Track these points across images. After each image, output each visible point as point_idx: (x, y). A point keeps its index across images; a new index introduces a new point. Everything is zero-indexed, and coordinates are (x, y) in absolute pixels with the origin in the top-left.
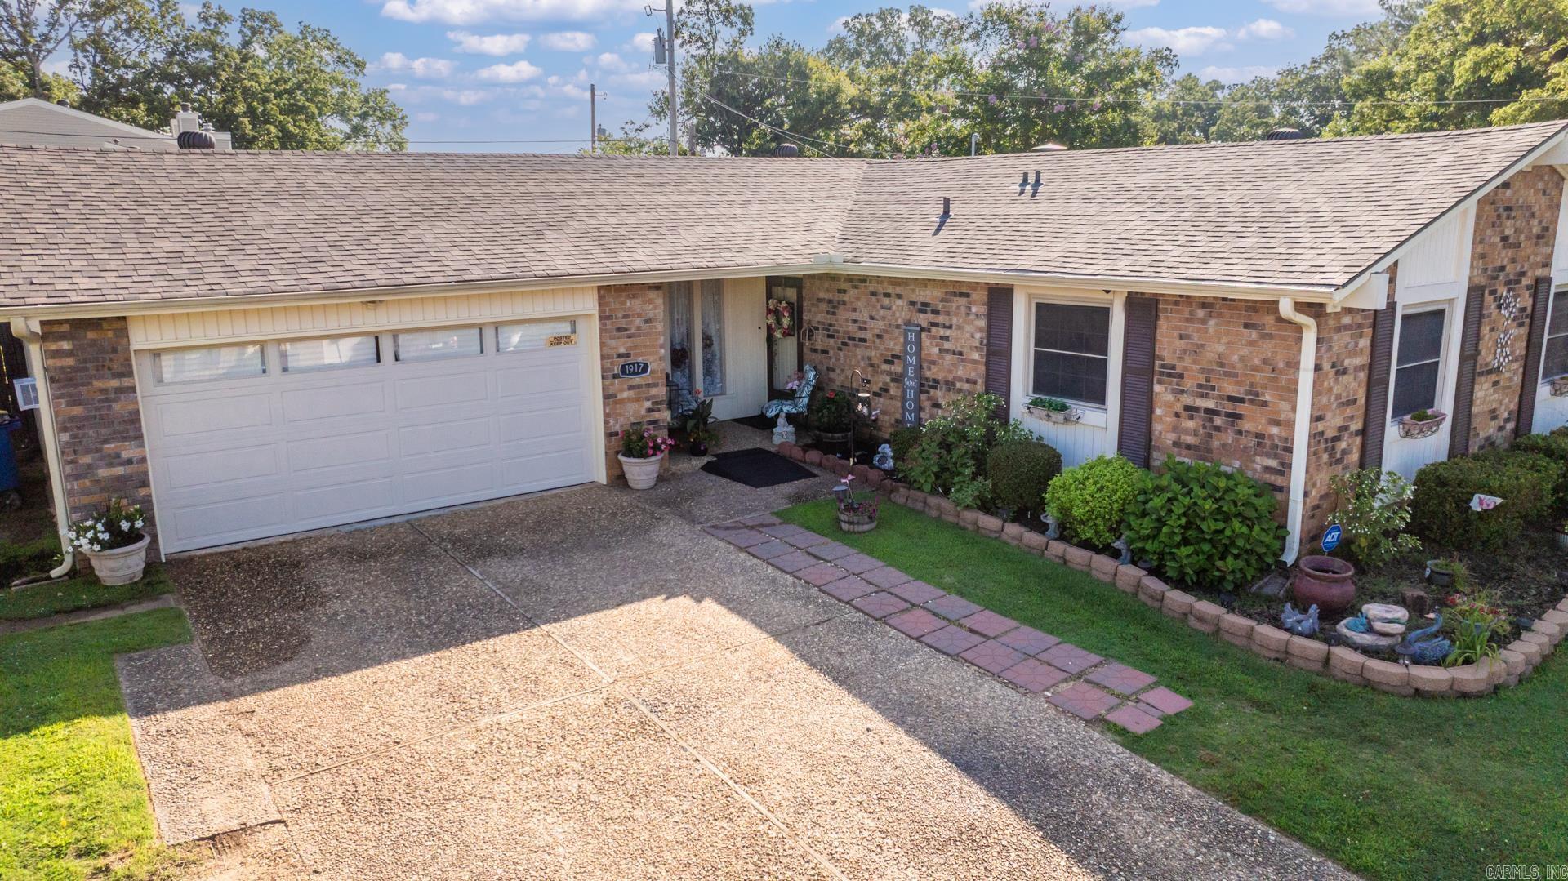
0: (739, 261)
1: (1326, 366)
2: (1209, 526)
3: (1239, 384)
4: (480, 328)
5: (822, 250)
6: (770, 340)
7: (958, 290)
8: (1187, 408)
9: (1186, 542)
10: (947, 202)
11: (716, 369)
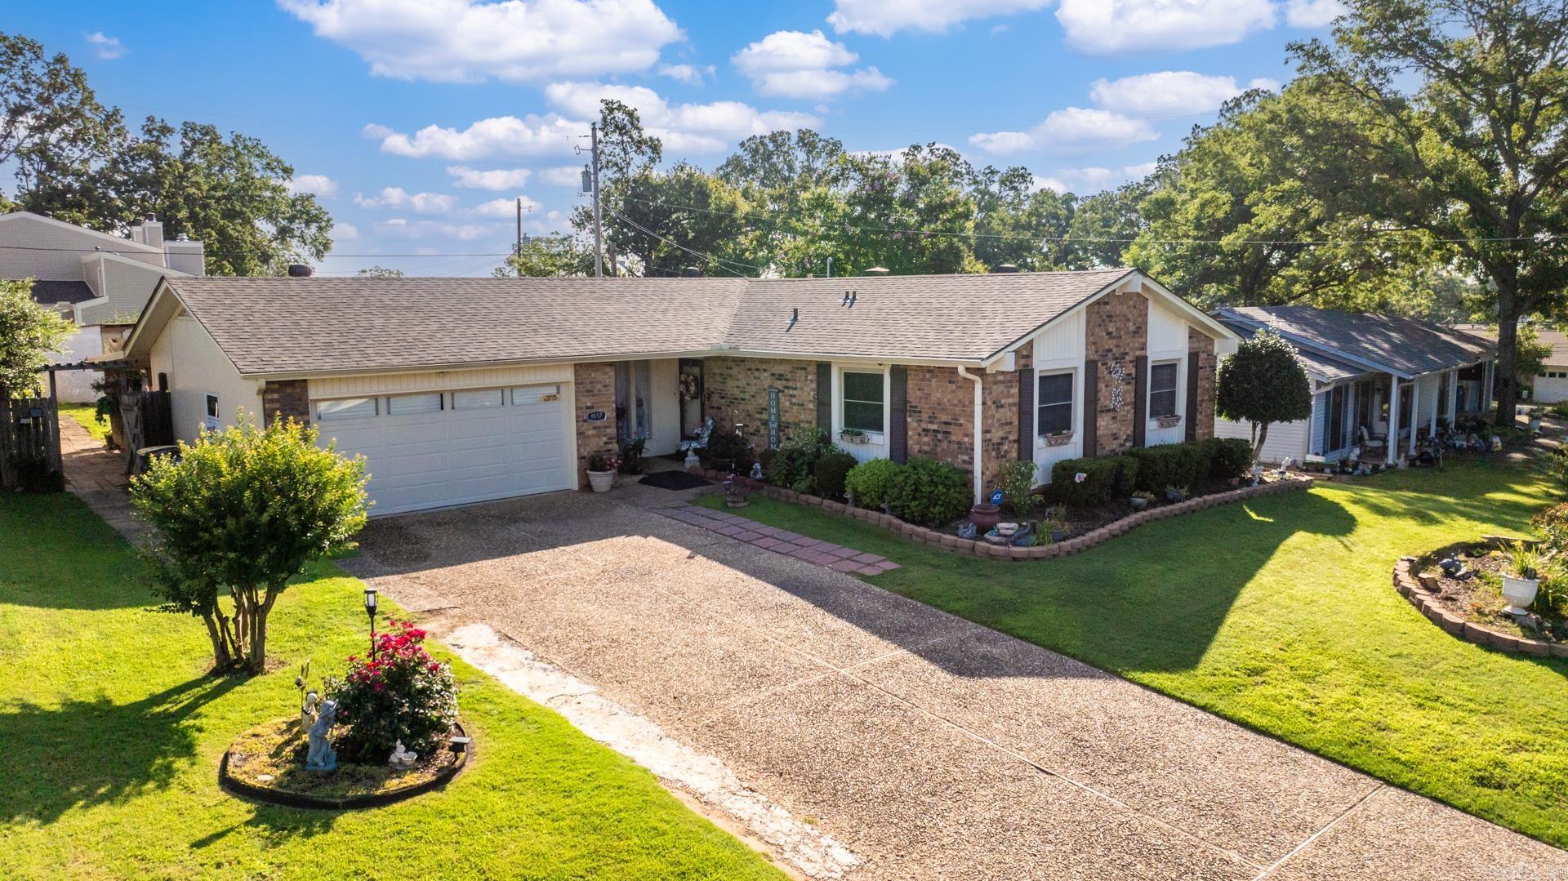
0: (663, 348)
1: (989, 403)
2: (926, 489)
3: (948, 414)
4: (502, 389)
5: (715, 341)
6: (682, 403)
7: (799, 365)
8: (924, 430)
9: (914, 499)
10: (796, 311)
11: (645, 422)
